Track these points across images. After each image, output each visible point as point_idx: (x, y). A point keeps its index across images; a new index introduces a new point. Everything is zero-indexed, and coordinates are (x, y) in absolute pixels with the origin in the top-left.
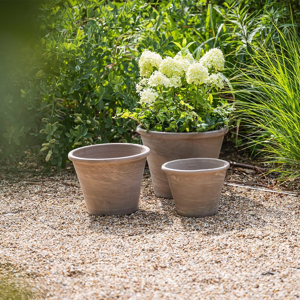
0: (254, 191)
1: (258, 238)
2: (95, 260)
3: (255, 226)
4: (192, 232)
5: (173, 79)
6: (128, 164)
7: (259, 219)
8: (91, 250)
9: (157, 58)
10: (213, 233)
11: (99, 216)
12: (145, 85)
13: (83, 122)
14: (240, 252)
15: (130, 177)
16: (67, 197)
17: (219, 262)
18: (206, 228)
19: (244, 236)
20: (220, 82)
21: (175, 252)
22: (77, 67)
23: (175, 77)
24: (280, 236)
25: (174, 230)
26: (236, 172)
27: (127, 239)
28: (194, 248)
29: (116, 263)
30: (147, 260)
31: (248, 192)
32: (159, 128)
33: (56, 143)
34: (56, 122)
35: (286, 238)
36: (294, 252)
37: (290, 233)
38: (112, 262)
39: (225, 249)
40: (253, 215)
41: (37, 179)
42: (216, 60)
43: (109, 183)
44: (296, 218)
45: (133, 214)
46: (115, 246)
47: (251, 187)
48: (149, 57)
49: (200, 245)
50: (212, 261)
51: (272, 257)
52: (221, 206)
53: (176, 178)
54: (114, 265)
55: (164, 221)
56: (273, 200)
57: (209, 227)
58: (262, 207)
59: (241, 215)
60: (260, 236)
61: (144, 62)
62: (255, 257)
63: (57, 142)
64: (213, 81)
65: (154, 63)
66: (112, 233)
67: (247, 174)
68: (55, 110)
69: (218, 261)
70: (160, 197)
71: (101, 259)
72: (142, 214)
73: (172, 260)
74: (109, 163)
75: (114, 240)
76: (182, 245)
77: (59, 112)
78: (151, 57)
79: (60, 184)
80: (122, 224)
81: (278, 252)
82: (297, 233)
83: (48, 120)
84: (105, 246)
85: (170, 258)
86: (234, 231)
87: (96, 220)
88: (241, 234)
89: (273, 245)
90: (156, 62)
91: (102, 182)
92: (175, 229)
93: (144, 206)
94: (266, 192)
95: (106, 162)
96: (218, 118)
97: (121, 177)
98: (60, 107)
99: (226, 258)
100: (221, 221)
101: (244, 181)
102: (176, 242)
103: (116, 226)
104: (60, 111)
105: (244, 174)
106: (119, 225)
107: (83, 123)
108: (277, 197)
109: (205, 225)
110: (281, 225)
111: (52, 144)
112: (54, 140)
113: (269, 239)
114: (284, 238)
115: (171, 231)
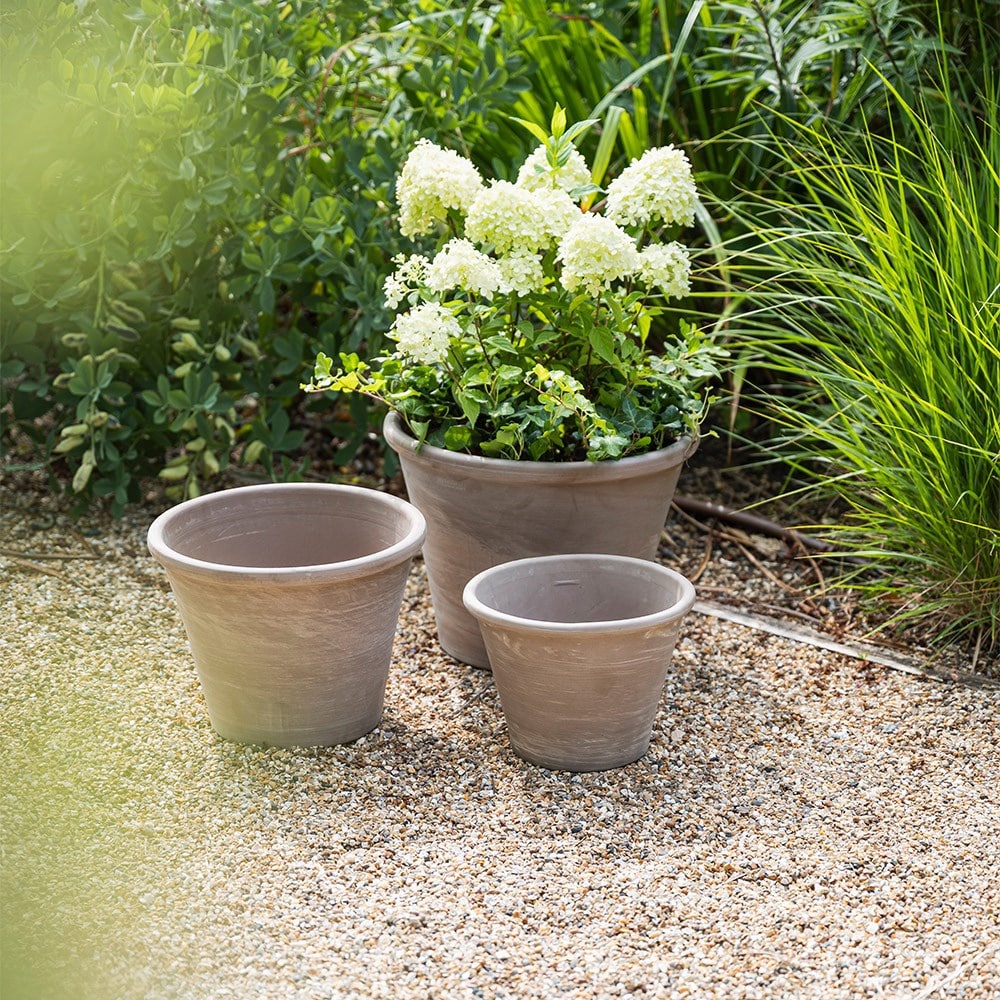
0: (781, 642)
1: (777, 878)
2: (228, 957)
3: (769, 822)
4: (558, 844)
5: (513, 262)
6: (349, 584)
7: (787, 789)
8: (217, 911)
9: (463, 179)
10: (628, 846)
11: (249, 750)
12: (418, 283)
13: (202, 352)
14: (712, 943)
15: (355, 625)
16: (146, 644)
17: (639, 987)
18: (606, 823)
19: (729, 871)
20: (678, 277)
21: (493, 937)
22: (186, 166)
23: (523, 257)
24: (848, 878)
25: (498, 829)
26: (725, 544)
27: (340, 863)
28: (559, 918)
29: (297, 977)
30: (401, 967)
31: (759, 650)
32: (460, 436)
33: (111, 426)
34: (108, 349)
35: (871, 890)
36: (891, 956)
37: (886, 864)
38: (285, 971)
39: (663, 926)
40: (768, 770)
41: (43, 548)
42: (668, 197)
43: (284, 645)
44: (912, 787)
45: (363, 740)
46: (298, 893)
47: (772, 624)
48: (435, 175)
49: (580, 907)
50: (616, 983)
51: (817, 975)
52: (663, 718)
53: (511, 643)
54: (291, 987)
55: (466, 782)
56: (838, 695)
57: (617, 819)
58: (799, 728)
59: (727, 768)
60: (782, 875)
61: (416, 190)
62: (760, 971)
63: (114, 422)
64: (652, 272)
65: (452, 196)
66: (289, 830)
67: (762, 557)
68: (109, 300)
69: (637, 983)
70: (458, 663)
71: (249, 959)
72: (393, 742)
73: (483, 971)
74: (286, 585)
75: (294, 865)
76: (521, 902)
77: (120, 308)
78: (442, 175)
79: (121, 573)
80: (325, 785)
81: (841, 949)
82: (909, 867)
83: (81, 340)
84: (263, 892)
85: (476, 965)
86: (698, 848)
87: (237, 765)
88: (720, 861)
89: (823, 921)
90: (458, 194)
91: (262, 642)
92: (503, 825)
93: (402, 705)
94: (819, 649)
95: (274, 580)
96: (665, 404)
97: (325, 628)
98: (127, 290)
99: (664, 970)
100: (656, 792)
101: (748, 590)
102: (503, 887)
103: (305, 796)
104: (124, 305)
105: (752, 558)
106: (316, 791)
107: (204, 357)
108: (854, 678)
109: (604, 814)
110: (856, 821)
111: (97, 429)
112: (101, 418)
113: (813, 888)
114: (862, 887)
115: (488, 832)
